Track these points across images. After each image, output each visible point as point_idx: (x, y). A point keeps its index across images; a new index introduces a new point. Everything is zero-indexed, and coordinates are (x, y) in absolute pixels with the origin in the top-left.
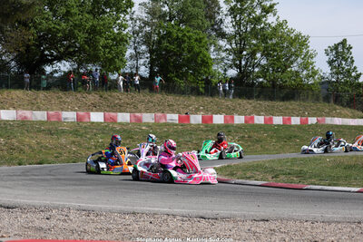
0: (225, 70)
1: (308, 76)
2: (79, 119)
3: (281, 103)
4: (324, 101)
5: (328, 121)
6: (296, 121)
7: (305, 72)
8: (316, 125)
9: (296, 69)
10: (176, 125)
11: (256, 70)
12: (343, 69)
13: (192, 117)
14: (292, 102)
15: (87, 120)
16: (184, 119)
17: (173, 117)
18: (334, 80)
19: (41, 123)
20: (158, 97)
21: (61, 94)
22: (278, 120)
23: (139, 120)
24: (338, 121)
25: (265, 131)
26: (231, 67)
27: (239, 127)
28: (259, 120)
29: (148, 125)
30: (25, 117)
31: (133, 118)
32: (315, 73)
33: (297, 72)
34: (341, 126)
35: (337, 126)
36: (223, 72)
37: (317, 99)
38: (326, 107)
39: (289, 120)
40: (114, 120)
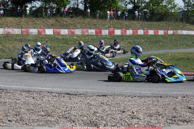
0: (126, 5)
1: (172, 8)
2: (39, 33)
3: (156, 23)
4: (180, 21)
5: (180, 32)
6: (161, 32)
7: (170, 6)
8: (172, 35)
9: (165, 4)
10: (93, 35)
11: (143, 5)
12: (191, 3)
13: (103, 31)
14: (163, 22)
15: (44, 33)
16: (98, 33)
17: (92, 31)
18: (186, 10)
19: (17, 35)
20: (88, 20)
21: (34, 19)
22: (151, 32)
23: (73, 33)
24: (185, 32)
25: (143, 38)
26: (129, 3)
27: (129, 36)
28: (141, 32)
29: (78, 36)
30: (9, 32)
31: (69, 32)
32: (175, 6)
33: (165, 6)
34: (186, 35)
35: (184, 35)
36: (124, 6)
37: (177, 20)
38: (181, 25)
39: (158, 32)
40: (59, 33)
